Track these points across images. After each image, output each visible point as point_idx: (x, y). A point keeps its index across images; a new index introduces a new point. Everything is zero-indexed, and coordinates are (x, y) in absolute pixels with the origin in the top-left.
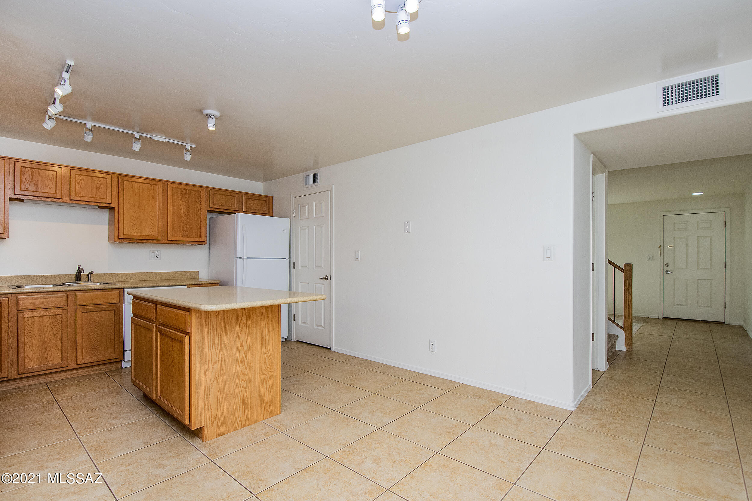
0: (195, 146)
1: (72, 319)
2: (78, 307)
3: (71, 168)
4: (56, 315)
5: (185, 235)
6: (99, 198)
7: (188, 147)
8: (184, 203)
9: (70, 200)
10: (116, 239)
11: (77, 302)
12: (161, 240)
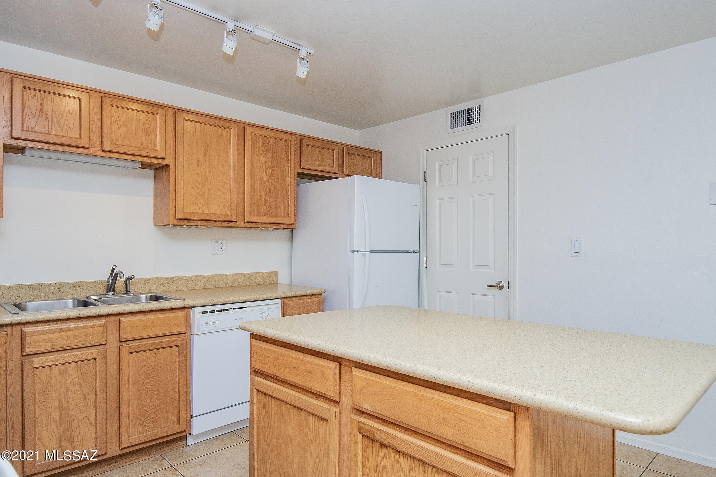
0: (312, 52)
1: (112, 366)
2: (123, 343)
3: (103, 95)
4: (88, 360)
5: (267, 214)
6: (146, 149)
7: (303, 53)
8: (267, 160)
9: (103, 151)
10: (173, 221)
11: (122, 335)
12: (235, 221)
